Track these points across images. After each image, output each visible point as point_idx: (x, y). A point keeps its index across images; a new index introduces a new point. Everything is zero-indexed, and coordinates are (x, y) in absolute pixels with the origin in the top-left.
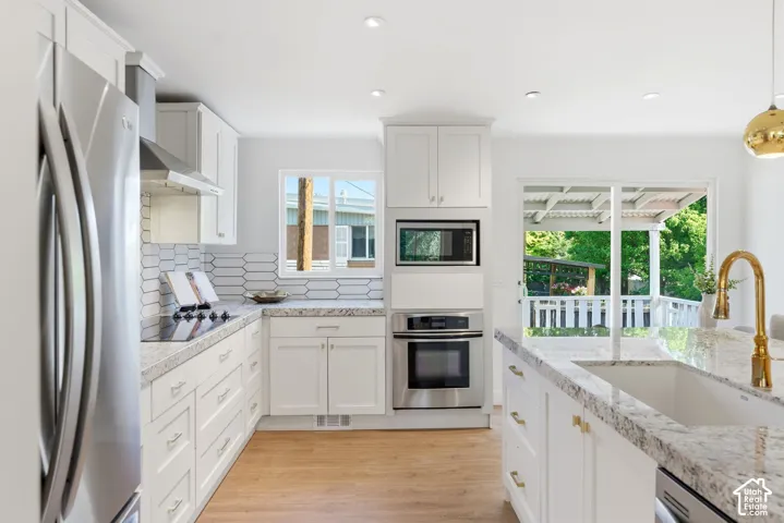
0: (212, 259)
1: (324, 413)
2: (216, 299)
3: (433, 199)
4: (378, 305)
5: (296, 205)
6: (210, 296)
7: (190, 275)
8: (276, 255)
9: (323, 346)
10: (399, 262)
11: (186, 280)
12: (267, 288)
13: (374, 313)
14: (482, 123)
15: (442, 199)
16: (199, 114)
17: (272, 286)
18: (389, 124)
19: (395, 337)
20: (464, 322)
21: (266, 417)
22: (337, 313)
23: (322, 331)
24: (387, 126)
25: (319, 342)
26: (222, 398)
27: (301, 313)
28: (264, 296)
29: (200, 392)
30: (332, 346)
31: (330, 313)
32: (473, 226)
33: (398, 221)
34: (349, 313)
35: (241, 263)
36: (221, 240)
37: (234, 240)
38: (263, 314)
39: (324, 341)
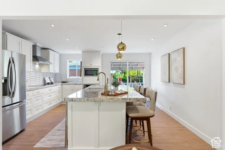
0: (55, 75)
2: (54, 81)
3: (90, 65)
4: (81, 83)
5: (80, 65)
6: (53, 81)
7: (49, 78)
8: (67, 75)
10: (85, 76)
11: (48, 79)
12: (65, 80)
14: (99, 52)
15: (92, 65)
16: (49, 51)
17: (66, 80)
18: (83, 52)
23: (72, 87)
24: (82, 52)
25: (71, 89)
26: (50, 96)
27: (68, 84)
29: (44, 94)
31: (73, 84)
35: (60, 76)
36: (55, 72)
37: (58, 72)
38: (62, 84)
39: (72, 89)
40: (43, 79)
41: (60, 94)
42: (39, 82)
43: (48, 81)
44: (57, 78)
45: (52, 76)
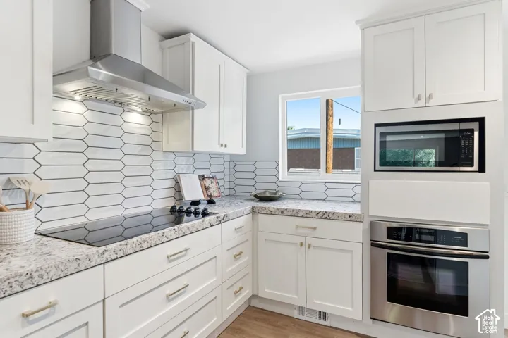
0: (233, 166)
1: (303, 305)
3: (419, 98)
4: (355, 209)
7: (202, 177)
8: (277, 162)
9: (301, 244)
10: (378, 167)
13: (350, 218)
15: (430, 97)
16: (193, 44)
17: (274, 187)
18: (368, 26)
19: (373, 245)
20: (462, 239)
21: (254, 297)
22: (314, 215)
23: (301, 231)
24: (365, 28)
25: (297, 240)
27: (282, 213)
28: (268, 195)
30: (310, 246)
31: (308, 214)
32: (475, 126)
33: (376, 125)
34: (325, 216)
35: (253, 168)
36: (222, 150)
37: (242, 151)
38: (253, 211)
39: (302, 239)
40: (170, 183)
41: (244, 259)
42: (148, 200)
43: (193, 191)
44: (237, 175)
45: (222, 168)
